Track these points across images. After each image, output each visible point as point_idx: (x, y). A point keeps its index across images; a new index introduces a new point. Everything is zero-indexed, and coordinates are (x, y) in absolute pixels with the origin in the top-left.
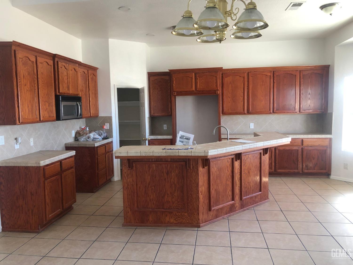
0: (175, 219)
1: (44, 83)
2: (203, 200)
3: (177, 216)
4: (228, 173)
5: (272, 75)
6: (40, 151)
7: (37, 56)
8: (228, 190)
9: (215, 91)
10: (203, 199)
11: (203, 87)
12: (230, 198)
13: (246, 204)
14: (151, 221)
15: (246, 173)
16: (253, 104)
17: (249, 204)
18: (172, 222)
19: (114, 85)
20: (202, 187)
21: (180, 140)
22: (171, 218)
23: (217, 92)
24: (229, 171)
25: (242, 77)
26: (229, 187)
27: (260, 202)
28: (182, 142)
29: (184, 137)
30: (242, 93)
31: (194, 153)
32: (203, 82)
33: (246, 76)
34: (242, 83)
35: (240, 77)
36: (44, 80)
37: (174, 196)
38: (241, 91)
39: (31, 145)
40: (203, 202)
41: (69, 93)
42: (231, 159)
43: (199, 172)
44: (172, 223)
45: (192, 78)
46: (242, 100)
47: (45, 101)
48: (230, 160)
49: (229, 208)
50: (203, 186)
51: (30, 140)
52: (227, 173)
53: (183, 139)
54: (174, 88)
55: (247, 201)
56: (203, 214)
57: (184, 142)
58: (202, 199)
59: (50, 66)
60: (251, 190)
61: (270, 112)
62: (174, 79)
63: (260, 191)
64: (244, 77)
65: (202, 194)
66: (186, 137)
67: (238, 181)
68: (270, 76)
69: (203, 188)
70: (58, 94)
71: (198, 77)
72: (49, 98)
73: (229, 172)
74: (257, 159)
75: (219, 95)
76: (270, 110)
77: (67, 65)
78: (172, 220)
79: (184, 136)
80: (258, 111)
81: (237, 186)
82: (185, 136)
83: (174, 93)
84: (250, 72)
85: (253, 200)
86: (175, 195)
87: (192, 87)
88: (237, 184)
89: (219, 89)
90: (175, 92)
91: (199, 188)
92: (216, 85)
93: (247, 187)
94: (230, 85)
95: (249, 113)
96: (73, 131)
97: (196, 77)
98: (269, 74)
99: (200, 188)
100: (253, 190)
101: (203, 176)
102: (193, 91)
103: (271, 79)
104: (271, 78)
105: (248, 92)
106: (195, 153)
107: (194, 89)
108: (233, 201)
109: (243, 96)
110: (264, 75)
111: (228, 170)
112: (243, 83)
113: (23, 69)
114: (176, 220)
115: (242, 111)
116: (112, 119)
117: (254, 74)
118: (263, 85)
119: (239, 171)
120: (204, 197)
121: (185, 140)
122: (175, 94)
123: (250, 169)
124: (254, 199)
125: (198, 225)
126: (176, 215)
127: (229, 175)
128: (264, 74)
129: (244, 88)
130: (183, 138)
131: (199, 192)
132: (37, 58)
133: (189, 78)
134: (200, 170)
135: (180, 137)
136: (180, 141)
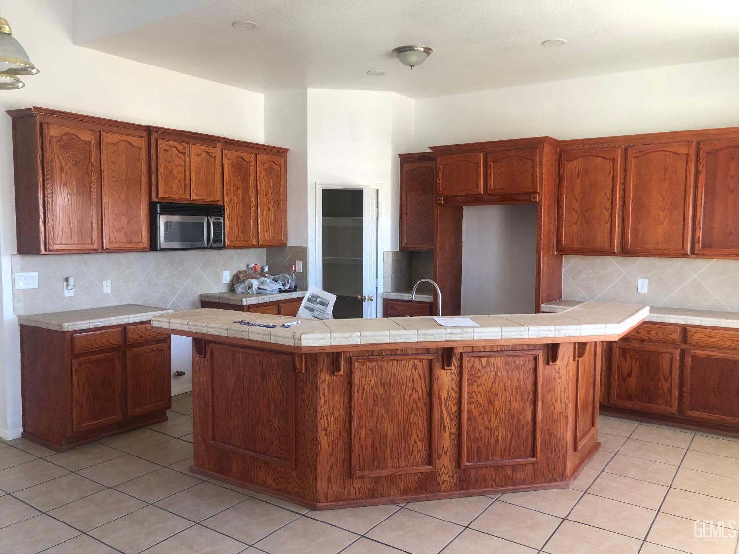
0: (274, 479)
1: (117, 181)
2: (330, 449)
3: (278, 473)
4: (415, 396)
5: (693, 152)
6: (129, 304)
7: (101, 132)
8: (414, 437)
9: (529, 194)
10: (329, 446)
11: (502, 185)
12: (420, 457)
13: (477, 480)
14: (235, 473)
15: (480, 404)
16: (635, 231)
17: (490, 482)
18: (269, 484)
19: (315, 183)
20: (327, 418)
21: (307, 305)
22: (268, 475)
23: (534, 198)
24: (419, 390)
25: (610, 159)
26: (418, 431)
27: (531, 483)
28: (312, 310)
29: (318, 299)
30: (609, 200)
31: (274, 336)
32: (502, 172)
33: (619, 156)
34: (610, 173)
35: (605, 158)
36: (117, 175)
37: (273, 428)
38: (607, 196)
39: (105, 293)
40: (331, 454)
41: (188, 197)
42: (425, 362)
43: (319, 383)
44: (269, 487)
45: (478, 164)
46: (609, 219)
47: (119, 214)
48: (421, 364)
49: (416, 482)
50: (331, 416)
51: (102, 283)
52: (411, 395)
53: (316, 304)
54: (439, 189)
55: (483, 473)
56: (329, 480)
57: (315, 312)
58: (327, 446)
59: (138, 150)
60: (498, 448)
61: (682, 252)
62: (440, 167)
63: (533, 456)
64: (614, 159)
65: (326, 435)
66: (323, 301)
67: (451, 419)
68: (688, 155)
69: (332, 420)
70: (155, 200)
71: (491, 161)
72: (132, 207)
73: (417, 391)
74: (522, 372)
75: (540, 204)
76: (683, 248)
77: (185, 145)
78: (269, 481)
79: (318, 297)
80: (651, 246)
81: (445, 432)
82: (320, 298)
83: (439, 200)
84: (632, 147)
85: (506, 476)
86: (275, 425)
87: (478, 184)
88: (445, 426)
89: (538, 190)
90: (442, 197)
91: (319, 419)
92: (532, 181)
93: (481, 438)
94: (579, 181)
95: (625, 252)
96: (224, 272)
97: (486, 161)
98: (684, 150)
99: (321, 419)
100: (505, 449)
101: (331, 394)
102: (480, 194)
103: (689, 164)
104: (690, 160)
105: (624, 199)
106: (277, 336)
107: (481, 190)
108: (431, 467)
109: (610, 209)
110: (671, 154)
111: (413, 388)
112: (611, 175)
113: (60, 157)
114: (277, 481)
115: (606, 245)
116: (307, 252)
117: (643, 151)
118: (665, 179)
119: (454, 395)
120: (333, 442)
121: (319, 306)
122: (440, 203)
123: (496, 395)
124: (509, 472)
125: (314, 503)
126: (277, 471)
127: (417, 400)
128: (670, 152)
129: (612, 190)
130: (316, 301)
131: (319, 429)
132: (101, 134)
133: (471, 164)
134: (323, 378)
135: (309, 298)
136: (306, 308)
